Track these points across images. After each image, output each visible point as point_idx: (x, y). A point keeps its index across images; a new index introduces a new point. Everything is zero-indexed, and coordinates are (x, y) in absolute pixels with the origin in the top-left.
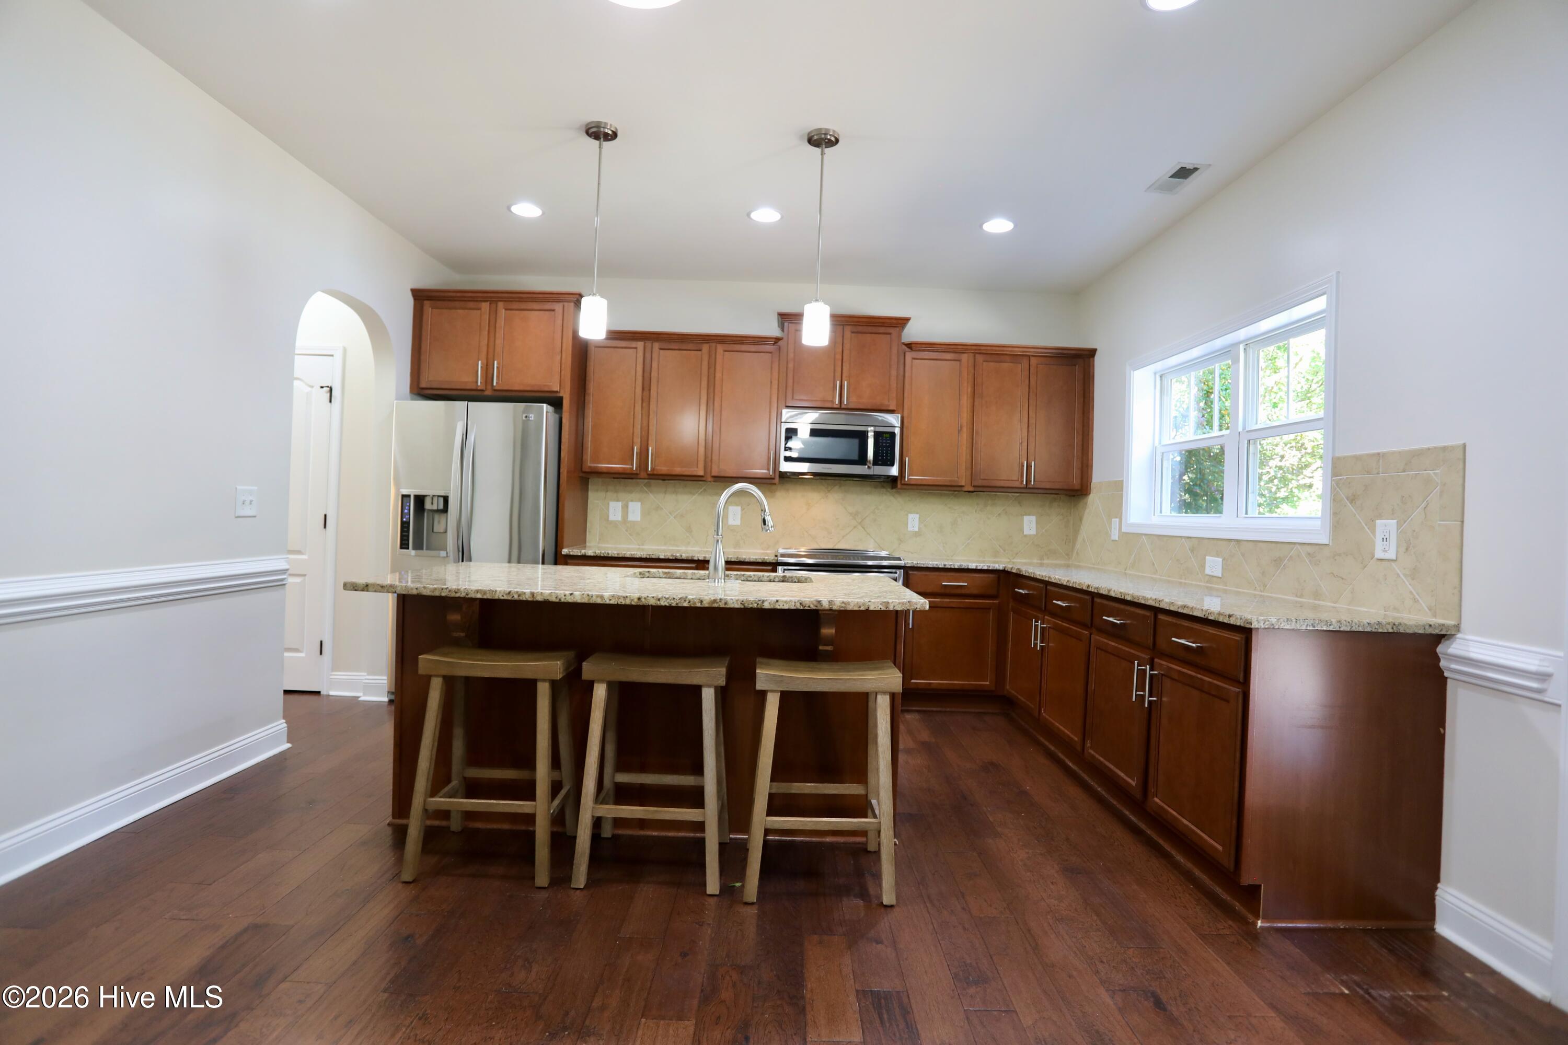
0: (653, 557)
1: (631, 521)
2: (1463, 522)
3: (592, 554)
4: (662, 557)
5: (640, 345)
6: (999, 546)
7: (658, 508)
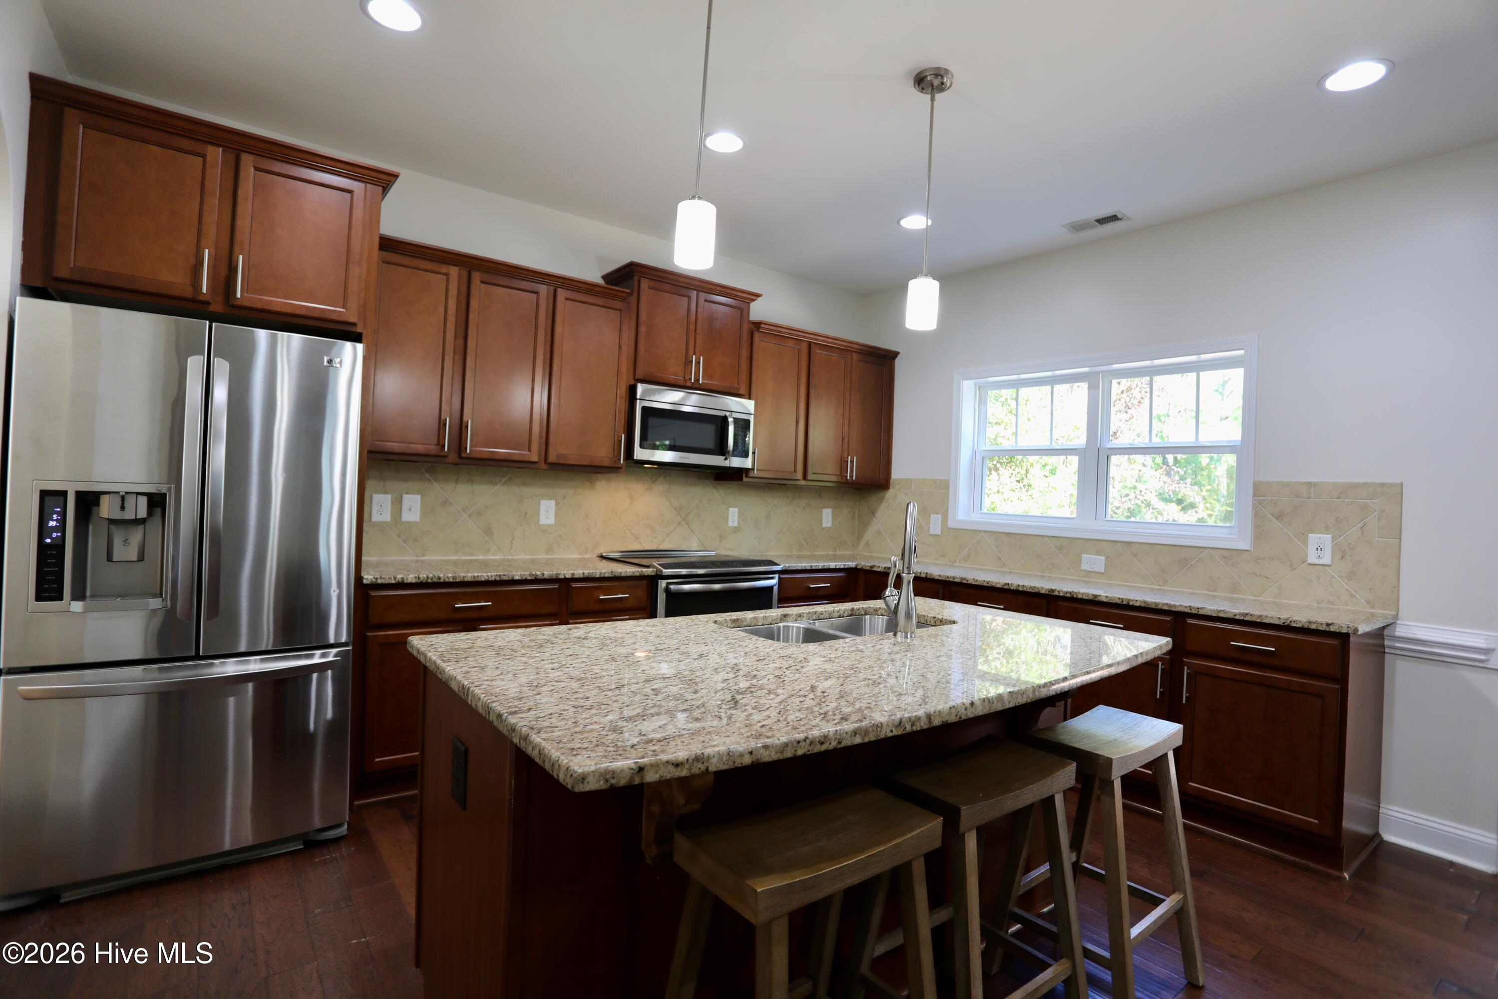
0: (505, 578)
1: (405, 522)
2: (1400, 539)
3: (414, 581)
4: (517, 578)
5: (454, 271)
6: (804, 539)
7: (445, 503)
